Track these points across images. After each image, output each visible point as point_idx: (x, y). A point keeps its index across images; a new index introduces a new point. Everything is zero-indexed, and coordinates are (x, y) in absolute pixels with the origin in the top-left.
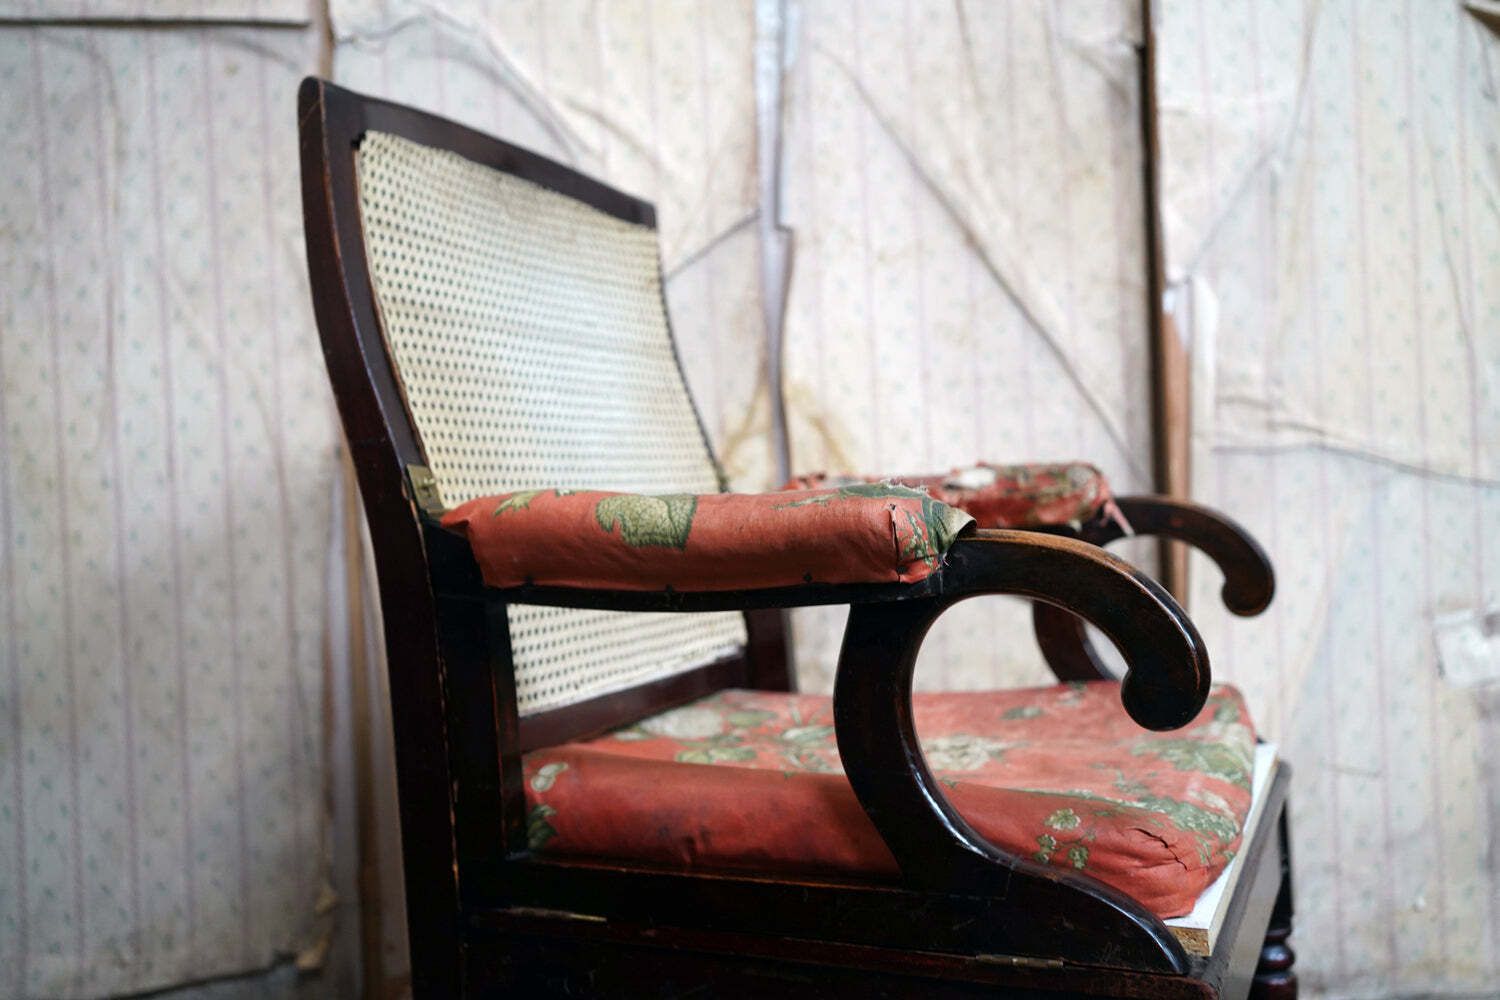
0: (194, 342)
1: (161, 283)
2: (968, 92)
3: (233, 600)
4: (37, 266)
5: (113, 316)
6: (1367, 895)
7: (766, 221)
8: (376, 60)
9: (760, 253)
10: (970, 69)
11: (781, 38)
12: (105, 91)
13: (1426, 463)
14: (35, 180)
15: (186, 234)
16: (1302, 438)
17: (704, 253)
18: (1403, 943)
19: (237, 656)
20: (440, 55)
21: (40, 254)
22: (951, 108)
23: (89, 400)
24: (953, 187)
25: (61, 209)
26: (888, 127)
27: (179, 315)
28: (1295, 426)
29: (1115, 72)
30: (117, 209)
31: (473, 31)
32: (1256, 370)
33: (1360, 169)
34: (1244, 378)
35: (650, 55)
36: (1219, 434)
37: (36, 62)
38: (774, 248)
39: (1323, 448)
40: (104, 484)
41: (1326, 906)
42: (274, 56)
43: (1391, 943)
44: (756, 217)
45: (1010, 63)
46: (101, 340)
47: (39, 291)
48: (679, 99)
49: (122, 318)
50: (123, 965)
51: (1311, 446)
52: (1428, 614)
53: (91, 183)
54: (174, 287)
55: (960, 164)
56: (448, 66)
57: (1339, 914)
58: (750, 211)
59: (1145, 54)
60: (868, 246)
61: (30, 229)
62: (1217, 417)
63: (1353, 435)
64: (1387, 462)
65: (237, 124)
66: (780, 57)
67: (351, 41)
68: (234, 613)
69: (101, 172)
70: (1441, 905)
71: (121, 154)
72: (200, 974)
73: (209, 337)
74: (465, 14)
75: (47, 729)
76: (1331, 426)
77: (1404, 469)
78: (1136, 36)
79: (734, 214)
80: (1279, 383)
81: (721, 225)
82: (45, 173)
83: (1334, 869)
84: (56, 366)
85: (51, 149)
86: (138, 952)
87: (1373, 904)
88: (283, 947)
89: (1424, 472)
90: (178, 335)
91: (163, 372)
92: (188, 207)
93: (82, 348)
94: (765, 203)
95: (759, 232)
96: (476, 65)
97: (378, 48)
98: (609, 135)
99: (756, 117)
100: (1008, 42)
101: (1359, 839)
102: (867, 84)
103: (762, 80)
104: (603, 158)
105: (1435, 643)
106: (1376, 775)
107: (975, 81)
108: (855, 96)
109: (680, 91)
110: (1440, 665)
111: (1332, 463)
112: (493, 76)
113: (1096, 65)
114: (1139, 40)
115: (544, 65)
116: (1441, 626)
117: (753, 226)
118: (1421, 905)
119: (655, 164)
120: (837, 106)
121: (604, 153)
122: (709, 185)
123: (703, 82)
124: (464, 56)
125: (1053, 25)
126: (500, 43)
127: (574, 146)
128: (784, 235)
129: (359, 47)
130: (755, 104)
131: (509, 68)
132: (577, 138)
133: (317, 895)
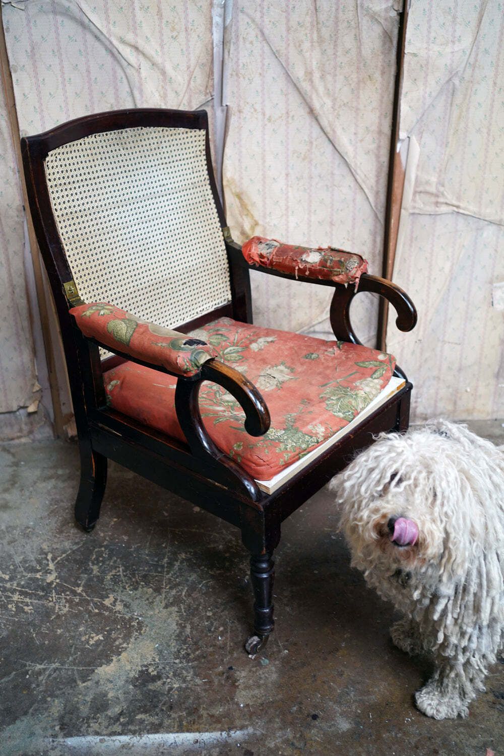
2: (315, 36)
6: (448, 387)
7: (216, 102)
8: (23, 14)
9: (213, 116)
10: (317, 24)
11: (225, 7)
13: (501, 221)
16: (451, 208)
18: (459, 403)
20: (54, 12)
22: (306, 45)
24: (305, 86)
26: (275, 54)
28: (448, 204)
32: (434, 179)
33: (495, 83)
34: (428, 183)
35: (159, 13)
36: (414, 208)
38: (220, 115)
39: (458, 213)
41: (432, 391)
43: (455, 403)
44: (212, 99)
45: (337, 21)
48: (174, 38)
52: (491, 283)
55: (309, 74)
57: (437, 393)
58: (209, 98)
59: (402, 17)
60: (264, 114)
62: (414, 200)
63: (472, 208)
64: (485, 220)
66: (224, 18)
67: (9, 3)
70: (476, 390)
76: (461, 205)
77: (492, 222)
78: (399, 8)
79: (202, 99)
80: (443, 186)
81: (195, 106)
83: (438, 378)
87: (451, 390)
88: (21, 404)
89: (499, 224)
94: (216, 94)
95: (213, 106)
96: (73, 18)
97: (23, 8)
98: (141, 58)
99: (212, 49)
100: (337, 10)
101: (449, 367)
102: (266, 32)
103: (214, 29)
104: (138, 70)
105: (492, 294)
106: (460, 344)
107: (319, 30)
108: (260, 39)
109: (175, 34)
110: (492, 302)
111: (461, 220)
112: (82, 24)
113: (379, 23)
114: (401, 11)
115: (107, 18)
116: (496, 287)
117: (210, 104)
118: (469, 390)
119: (163, 73)
120: (251, 43)
121: (140, 66)
122: (189, 83)
123: (186, 30)
124: (67, 13)
125: (359, 1)
126: (85, 7)
127: (125, 64)
128: (225, 108)
129: (14, 7)
130: (212, 42)
131: (90, 21)
132: (125, 59)
133: (33, 385)
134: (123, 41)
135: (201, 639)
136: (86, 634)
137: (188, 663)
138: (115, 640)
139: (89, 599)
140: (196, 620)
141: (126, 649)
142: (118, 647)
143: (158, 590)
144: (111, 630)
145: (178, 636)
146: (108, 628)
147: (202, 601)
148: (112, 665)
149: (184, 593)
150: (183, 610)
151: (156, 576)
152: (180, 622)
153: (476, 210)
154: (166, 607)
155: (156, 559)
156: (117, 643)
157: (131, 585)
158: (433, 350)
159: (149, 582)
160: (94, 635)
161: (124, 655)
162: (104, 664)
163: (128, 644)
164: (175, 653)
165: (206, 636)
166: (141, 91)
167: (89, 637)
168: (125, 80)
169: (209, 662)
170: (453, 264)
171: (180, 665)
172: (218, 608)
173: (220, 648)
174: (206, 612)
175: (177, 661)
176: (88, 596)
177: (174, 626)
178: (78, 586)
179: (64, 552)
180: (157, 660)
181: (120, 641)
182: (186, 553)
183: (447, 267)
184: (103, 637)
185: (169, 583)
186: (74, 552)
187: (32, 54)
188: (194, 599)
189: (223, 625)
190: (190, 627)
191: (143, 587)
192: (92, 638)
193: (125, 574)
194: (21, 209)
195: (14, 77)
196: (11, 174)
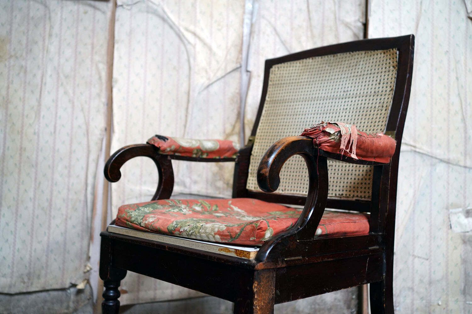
0: (66, 93)
1: (58, 74)
2: (309, 33)
3: (69, 172)
4: (22, 67)
5: (43, 83)
6: (422, 299)
7: (243, 68)
8: (129, 12)
9: (241, 78)
10: (311, 27)
11: (252, 13)
12: (48, 16)
13: (449, 159)
14: (24, 42)
15: (67, 60)
16: (408, 148)
17: (223, 77)
19: (69, 190)
20: (148, 12)
21: (23, 63)
22: (303, 39)
23: (33, 108)
25: (31, 50)
26: (283, 43)
27: (62, 84)
28: (406, 144)
29: (356, 31)
30: (47, 51)
31: (159, 5)
33: (432, 65)
35: (212, 16)
37: (29, 7)
38: (245, 77)
39: (415, 151)
40: (35, 133)
41: (408, 301)
42: (99, 9)
44: (241, 67)
45: (323, 26)
46: (38, 90)
47: (22, 74)
48: (219, 30)
49: (45, 83)
50: (24, 283)
51: (411, 151)
52: (447, 208)
53: (40, 43)
54: (61, 75)
56: (150, 15)
57: (413, 304)
58: (238, 66)
59: (365, 26)
61: (21, 56)
63: (425, 149)
64: (436, 158)
65: (85, 28)
66: (251, 19)
67: (122, 6)
68: (69, 176)
69: (44, 40)
70: (447, 305)
71: (50, 35)
72: (47, 288)
73: (71, 92)
75: (9, 207)
76: (417, 145)
77: (442, 161)
78: (363, 20)
79: (234, 66)
81: (229, 70)
82: (28, 39)
83: (412, 289)
84: (24, 98)
85: (30, 32)
86: (29, 279)
87: (424, 301)
88: (73, 282)
89: (448, 162)
90: (61, 90)
91: (56, 101)
92: (68, 52)
93: (32, 92)
94: (243, 64)
95: (241, 72)
96: (158, 16)
97: (129, 9)
98: (197, 40)
99: (243, 37)
100: (323, 20)
101: (420, 280)
102: (278, 29)
103: (245, 26)
104: (194, 47)
105: (449, 218)
106: (427, 259)
107: (311, 31)
108: (274, 33)
109: (220, 27)
110: (451, 225)
111: (418, 157)
112: (163, 19)
113: (350, 28)
114: (364, 22)
115: (179, 17)
116: (451, 213)
117: (239, 70)
118: (440, 303)
119: (210, 49)
120: (268, 35)
121: (195, 44)
122: (226, 56)
123: (227, 26)
124: (155, 13)
125: (337, 16)
126: (166, 10)
127: (186, 42)
128: (249, 73)
129: (124, 8)
130: (243, 33)
131: (168, 17)
132: (187, 40)
133: (85, 266)
134: (187, 30)
153: (429, 150)
158: (406, 262)
166: (195, 59)
168: (185, 53)
170: (415, 191)
183: (411, 192)
187: (130, 33)
194: (104, 129)
195: (116, 46)
196: (102, 106)
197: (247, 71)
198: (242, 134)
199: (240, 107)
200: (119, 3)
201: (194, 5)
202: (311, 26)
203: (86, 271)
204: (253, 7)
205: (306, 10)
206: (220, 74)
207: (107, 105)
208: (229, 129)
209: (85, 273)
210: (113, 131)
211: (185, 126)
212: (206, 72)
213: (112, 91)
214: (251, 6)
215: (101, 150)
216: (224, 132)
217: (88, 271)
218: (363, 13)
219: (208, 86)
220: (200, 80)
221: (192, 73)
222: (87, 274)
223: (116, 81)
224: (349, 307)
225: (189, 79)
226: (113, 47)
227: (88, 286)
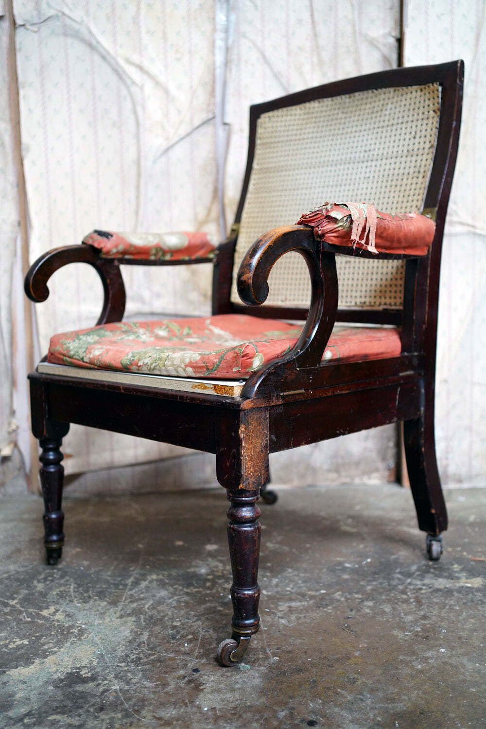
2: (315, 59)
7: (218, 120)
8: (35, 36)
9: (215, 135)
10: (317, 49)
11: (227, 31)
16: (465, 229)
17: (188, 135)
20: (65, 34)
22: (307, 67)
26: (277, 76)
28: (462, 224)
29: (386, 51)
31: (81, 23)
35: (165, 37)
38: (221, 133)
41: (465, 445)
44: (214, 117)
45: (336, 46)
48: (178, 60)
51: (469, 233)
56: (70, 40)
57: (471, 448)
58: (211, 116)
59: (400, 41)
66: (226, 40)
67: (23, 25)
74: (77, 14)
78: (396, 33)
79: (204, 116)
80: (455, 204)
81: (197, 122)
94: (218, 112)
95: (214, 125)
96: (83, 40)
97: (36, 30)
98: (145, 77)
99: (214, 69)
100: (336, 36)
101: (482, 415)
102: (267, 54)
103: (217, 51)
104: (142, 88)
107: (319, 54)
108: (262, 60)
109: (178, 56)
111: (478, 242)
112: (90, 46)
113: (377, 47)
114: (398, 36)
115: (115, 41)
117: (212, 122)
119: (166, 91)
120: (253, 65)
121: (143, 85)
122: (191, 102)
123: (190, 52)
124: (77, 35)
125: (357, 28)
126: (94, 29)
127: (129, 83)
128: (227, 127)
129: (28, 29)
130: (214, 63)
131: (98, 42)
132: (130, 78)
133: (9, 424)
134: (128, 61)
135: (160, 645)
136: (6, 639)
137: (138, 666)
138: (44, 644)
139: (23, 609)
140: (157, 629)
141: (56, 652)
142: (45, 651)
143: (114, 603)
144: (42, 636)
145: (130, 642)
146: (38, 634)
147: (170, 613)
148: (32, 667)
149: (147, 606)
150: (142, 620)
151: (115, 592)
152: (136, 630)
154: (121, 617)
155: (119, 579)
156: (46, 647)
157: (81, 599)
158: (462, 392)
159: (106, 597)
160: (18, 640)
161: (51, 658)
162: (22, 666)
163: (60, 648)
164: (122, 657)
165: (168, 642)
166: (144, 108)
167: (10, 642)
168: (128, 99)
169: (167, 666)
170: (475, 291)
171: (126, 668)
172: (189, 619)
173: (185, 653)
174: (172, 622)
175: (123, 664)
176: (22, 607)
177: (127, 633)
178: (13, 599)
179: (7, 572)
180: (95, 663)
181: (51, 645)
182: (158, 575)
183: (469, 293)
184: (29, 642)
185: (130, 598)
186: (18, 572)
187: (42, 71)
188: (159, 612)
189: (193, 634)
190: (148, 634)
191: (96, 600)
192: (14, 642)
193: (76, 590)
194: (16, 224)
195: (22, 93)
196: (9, 187)
197: (225, 124)
198: (221, 221)
199: (216, 180)
200: (19, 22)
201: (136, 21)
202: (318, 47)
203: (10, 430)
204: (228, 20)
205: (310, 21)
206: (184, 130)
207: (18, 185)
208: (202, 213)
209: (10, 433)
210: (31, 226)
211: (137, 213)
212: (163, 128)
213: (22, 165)
214: (225, 19)
215: (15, 255)
216: (196, 218)
217: (14, 431)
218: (396, 22)
219: (167, 150)
220: (154, 142)
221: (141, 130)
222: (13, 435)
223: (28, 149)
224: (384, 459)
225: (138, 140)
226: (18, 94)
227: (16, 451)
